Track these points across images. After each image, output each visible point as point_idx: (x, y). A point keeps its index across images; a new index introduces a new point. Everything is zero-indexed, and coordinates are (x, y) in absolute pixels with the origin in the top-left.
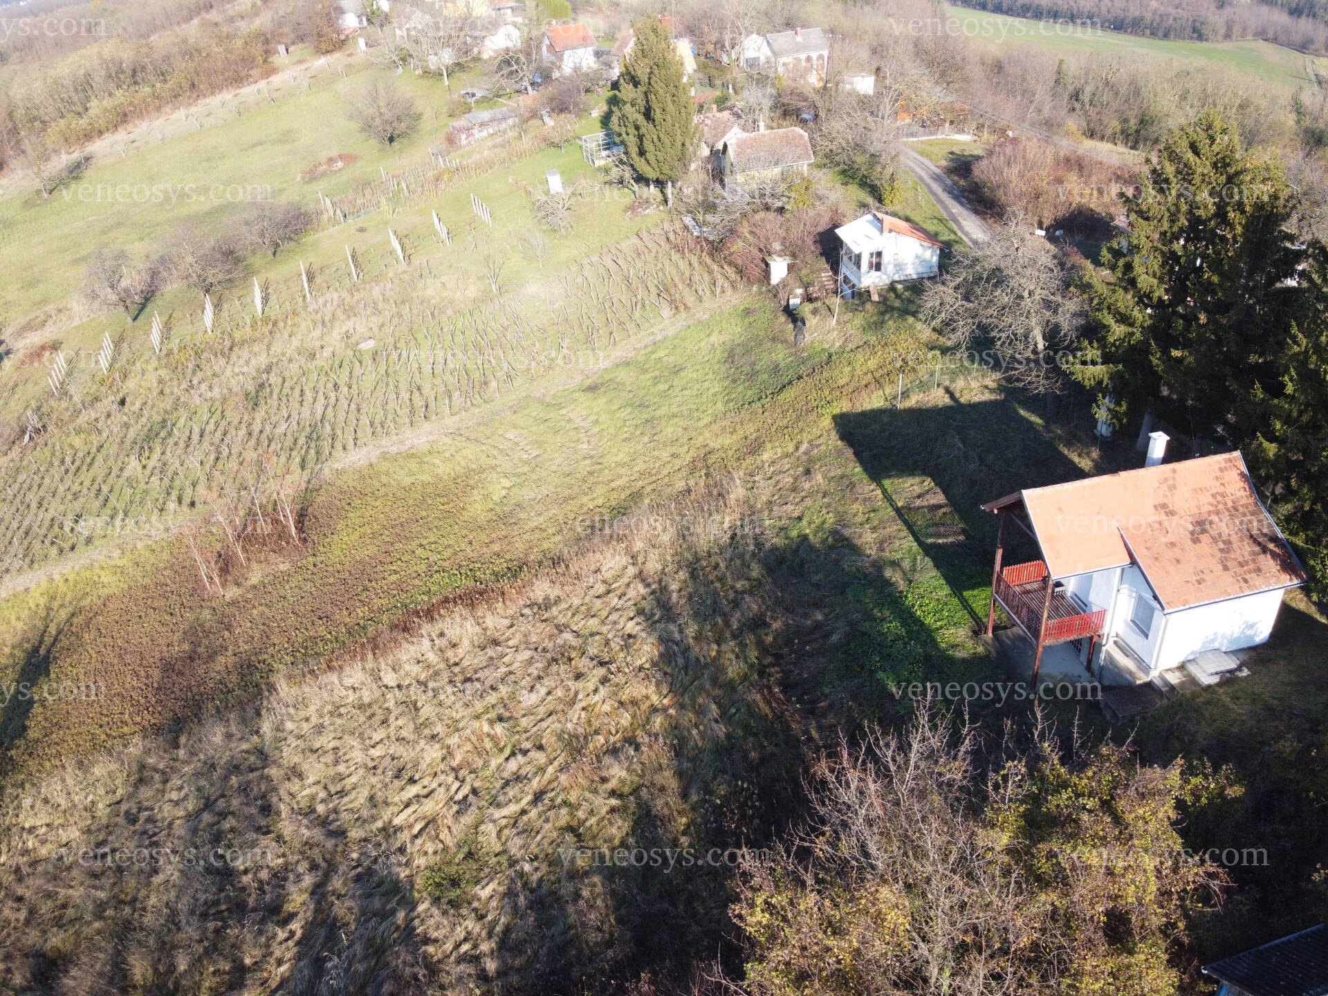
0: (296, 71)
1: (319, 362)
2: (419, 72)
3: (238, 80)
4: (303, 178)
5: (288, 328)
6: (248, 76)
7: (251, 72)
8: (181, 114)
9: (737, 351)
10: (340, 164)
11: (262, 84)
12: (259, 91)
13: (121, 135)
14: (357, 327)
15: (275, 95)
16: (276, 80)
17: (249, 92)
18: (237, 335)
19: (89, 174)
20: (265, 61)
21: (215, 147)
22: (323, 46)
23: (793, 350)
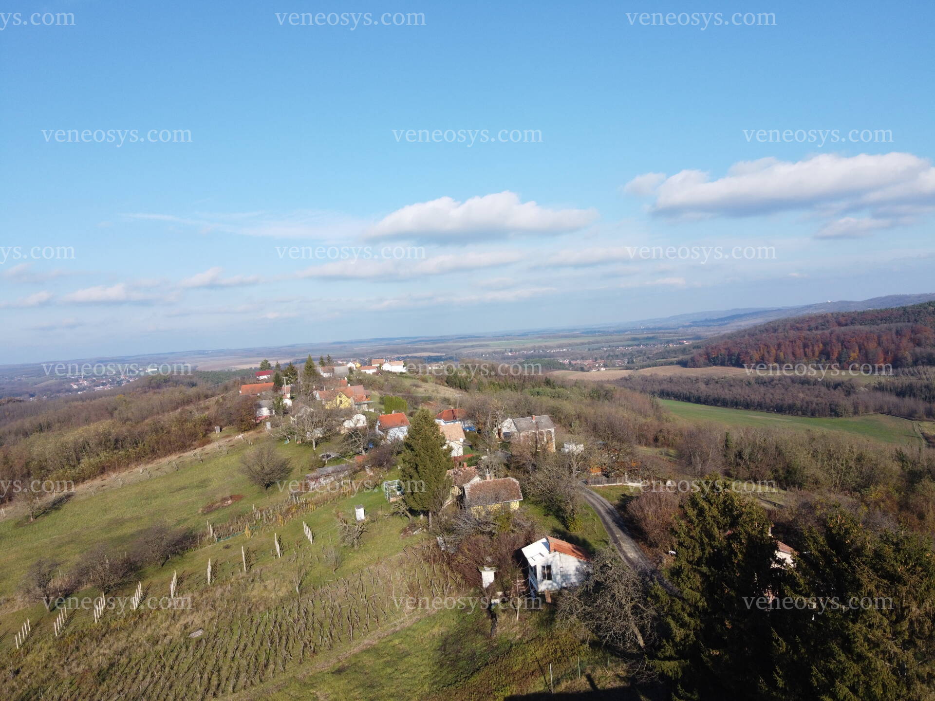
0: (222, 442)
1: (159, 647)
2: (299, 442)
3: (184, 448)
4: (202, 511)
5: (148, 621)
6: (190, 445)
7: (193, 443)
8: (140, 469)
9: (449, 641)
10: (230, 502)
11: (198, 451)
12: (195, 455)
13: (97, 482)
14: (195, 620)
15: (204, 457)
16: (208, 448)
17: (188, 455)
18: (113, 625)
19: (67, 507)
20: (204, 436)
21: (154, 491)
22: (243, 427)
23: (488, 641)
